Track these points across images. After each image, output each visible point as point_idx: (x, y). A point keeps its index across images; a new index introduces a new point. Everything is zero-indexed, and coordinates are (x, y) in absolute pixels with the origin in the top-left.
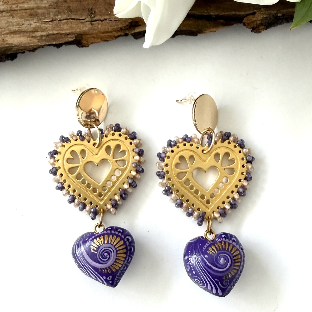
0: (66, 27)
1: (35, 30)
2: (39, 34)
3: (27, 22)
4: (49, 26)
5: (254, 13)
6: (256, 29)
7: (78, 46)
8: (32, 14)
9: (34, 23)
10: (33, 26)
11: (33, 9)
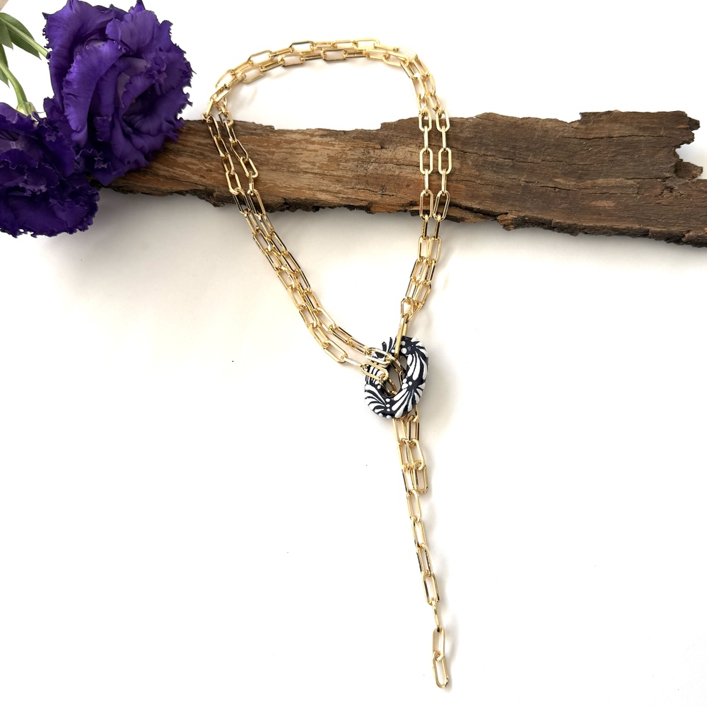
0: (362, 194)
1: (339, 192)
2: (341, 195)
3: (334, 186)
4: (350, 191)
5: (507, 214)
6: (506, 227)
7: (367, 211)
8: (339, 180)
9: (338, 187)
10: (338, 189)
11: (340, 176)
